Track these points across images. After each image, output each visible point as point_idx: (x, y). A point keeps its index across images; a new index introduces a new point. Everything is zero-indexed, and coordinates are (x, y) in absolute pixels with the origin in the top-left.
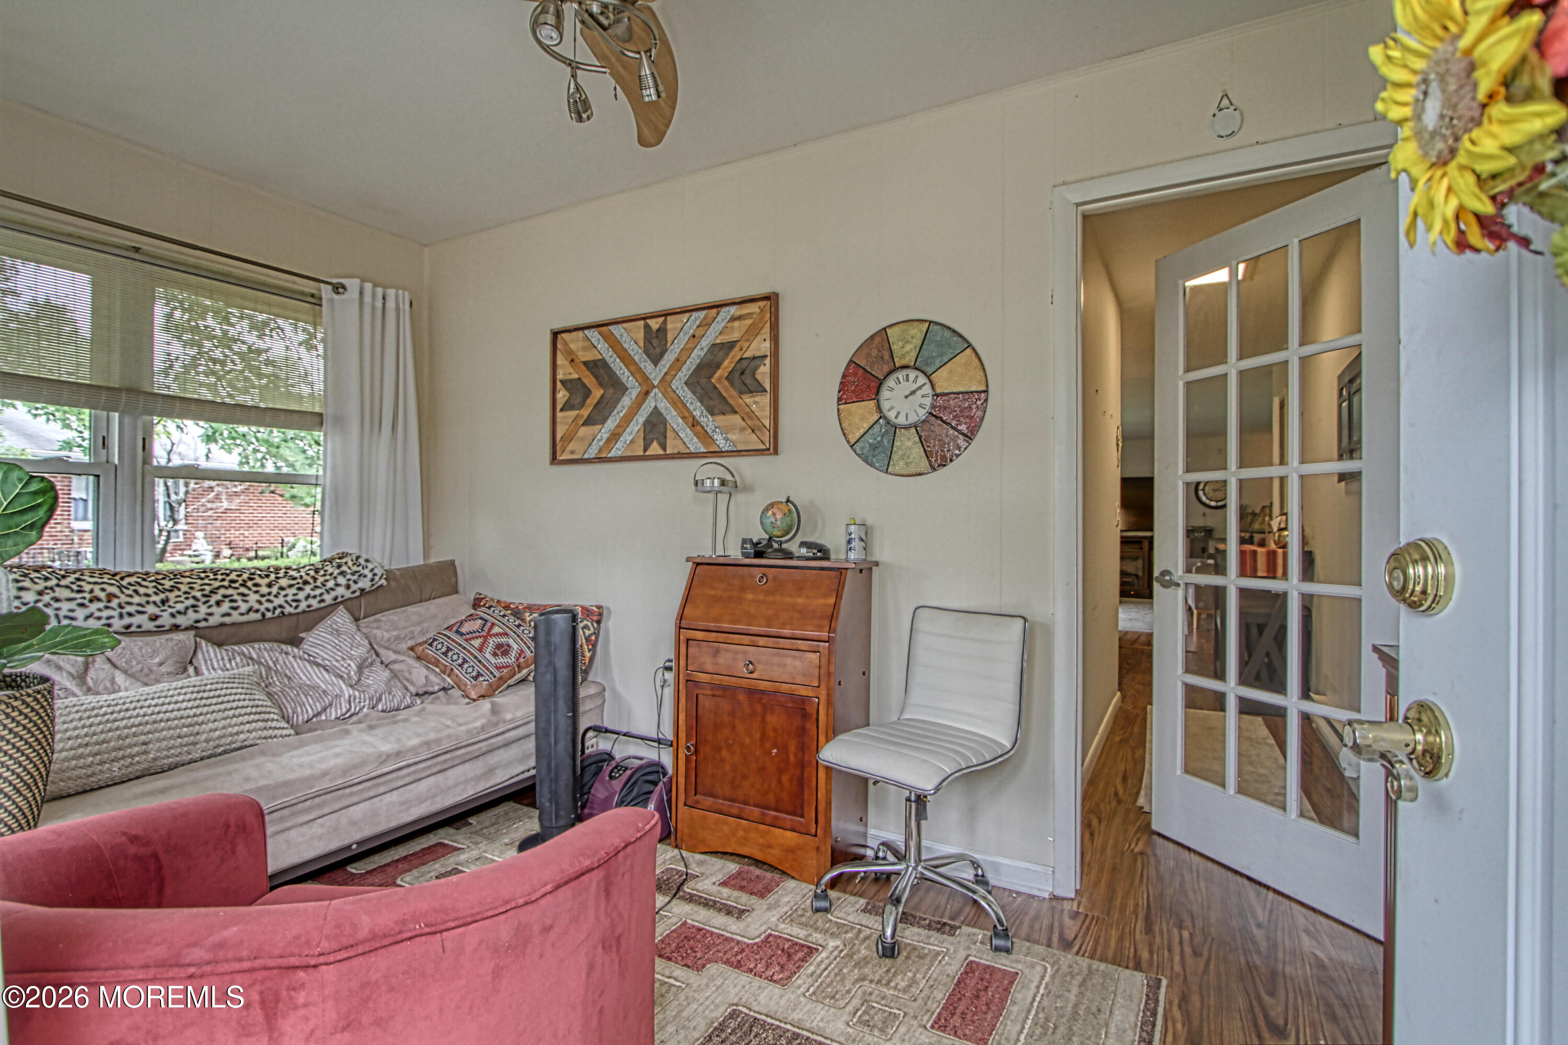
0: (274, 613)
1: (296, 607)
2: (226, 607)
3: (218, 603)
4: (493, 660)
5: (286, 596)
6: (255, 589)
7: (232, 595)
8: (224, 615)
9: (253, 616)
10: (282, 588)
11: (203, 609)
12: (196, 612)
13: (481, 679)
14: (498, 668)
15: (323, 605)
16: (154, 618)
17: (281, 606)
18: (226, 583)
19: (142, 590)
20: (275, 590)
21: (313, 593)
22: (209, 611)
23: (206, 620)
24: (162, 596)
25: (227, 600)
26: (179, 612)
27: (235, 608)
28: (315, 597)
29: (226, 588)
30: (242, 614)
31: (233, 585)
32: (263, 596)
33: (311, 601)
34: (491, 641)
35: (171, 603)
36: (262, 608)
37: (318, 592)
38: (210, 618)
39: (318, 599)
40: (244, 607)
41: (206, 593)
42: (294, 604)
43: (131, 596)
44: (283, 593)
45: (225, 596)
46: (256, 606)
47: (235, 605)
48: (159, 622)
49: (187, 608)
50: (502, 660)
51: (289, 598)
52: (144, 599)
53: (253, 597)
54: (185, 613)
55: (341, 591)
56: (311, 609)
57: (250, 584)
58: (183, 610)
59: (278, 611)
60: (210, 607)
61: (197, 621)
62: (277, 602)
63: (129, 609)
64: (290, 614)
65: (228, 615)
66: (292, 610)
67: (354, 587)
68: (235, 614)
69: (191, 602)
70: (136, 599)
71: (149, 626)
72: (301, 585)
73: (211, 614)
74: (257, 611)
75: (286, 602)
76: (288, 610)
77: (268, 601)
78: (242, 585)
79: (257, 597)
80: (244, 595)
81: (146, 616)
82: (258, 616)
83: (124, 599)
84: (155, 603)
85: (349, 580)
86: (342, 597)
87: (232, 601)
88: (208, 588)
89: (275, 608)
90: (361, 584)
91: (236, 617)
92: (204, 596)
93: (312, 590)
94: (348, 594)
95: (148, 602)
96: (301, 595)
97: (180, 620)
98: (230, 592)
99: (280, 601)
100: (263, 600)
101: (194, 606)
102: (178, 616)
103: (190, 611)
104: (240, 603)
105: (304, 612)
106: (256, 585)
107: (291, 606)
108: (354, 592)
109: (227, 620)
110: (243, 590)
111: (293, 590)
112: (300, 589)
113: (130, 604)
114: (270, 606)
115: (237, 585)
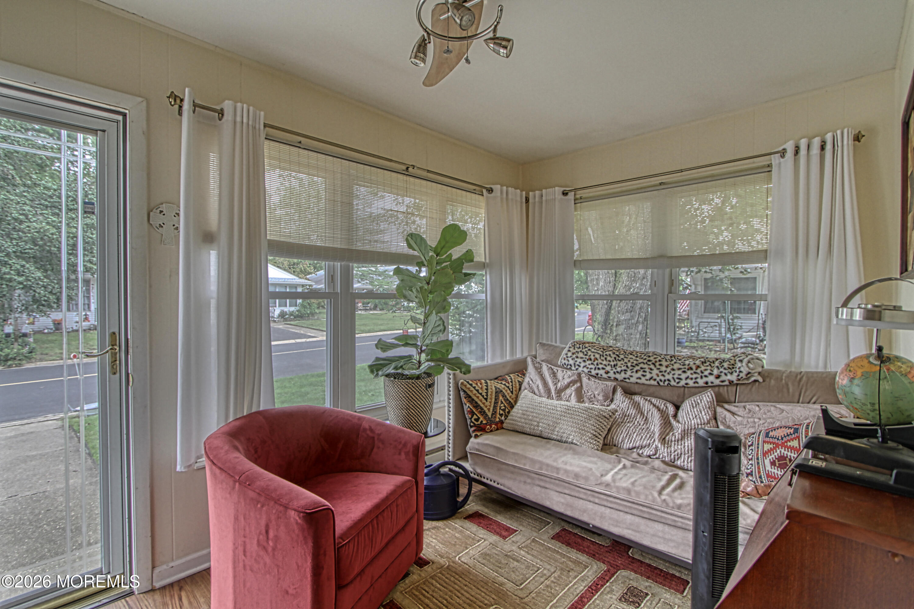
0: (664, 383)
1: (678, 383)
2: (639, 374)
3: (637, 372)
4: (768, 467)
5: (674, 374)
6: (658, 367)
7: (645, 368)
8: (637, 378)
9: (652, 382)
10: (673, 370)
11: (629, 373)
12: (625, 373)
13: (750, 478)
14: (768, 476)
15: (696, 385)
16: (607, 373)
17: (669, 380)
18: (645, 361)
19: (609, 358)
20: (669, 370)
21: (691, 376)
22: (631, 374)
23: (629, 379)
24: (615, 363)
25: (642, 370)
26: (618, 372)
27: (644, 376)
28: (692, 379)
29: (644, 363)
30: (647, 380)
31: (649, 363)
32: (661, 372)
33: (689, 381)
34: (778, 451)
35: (617, 367)
36: (658, 379)
37: (694, 376)
38: (631, 378)
39: (694, 380)
40: (648, 376)
41: (634, 364)
42: (677, 381)
43: (603, 360)
44: (673, 372)
45: (641, 368)
46: (655, 377)
47: (644, 374)
48: (609, 375)
49: (622, 371)
50: (776, 471)
51: (675, 376)
52: (608, 363)
53: (655, 371)
54: (620, 373)
55: (711, 379)
56: (688, 386)
57: (657, 364)
58: (619, 371)
59: (666, 383)
60: (632, 372)
61: (625, 379)
62: (667, 377)
63: (600, 366)
64: (674, 386)
65: (640, 378)
66: (675, 384)
67: (723, 377)
68: (643, 378)
69: (625, 368)
70: (604, 362)
71: (605, 376)
72: (686, 370)
73: (631, 376)
74: (655, 380)
75: (673, 378)
76: (673, 383)
77: (663, 375)
78: (653, 364)
79: (657, 372)
80: (651, 369)
81: (604, 371)
82: (655, 383)
83: (600, 361)
84: (611, 365)
85: (721, 372)
86: (712, 383)
87: (644, 371)
88: (635, 362)
89: (665, 381)
90: (729, 377)
91: (643, 380)
92: (632, 366)
93: (692, 374)
94: (717, 382)
95: (609, 365)
96: (683, 376)
97: (618, 376)
98: (646, 366)
99: (670, 377)
100: (660, 374)
101: (625, 370)
102: (617, 374)
103: (623, 373)
104: (648, 374)
105: (683, 386)
106: (661, 365)
107: (675, 381)
108: (722, 382)
109: (639, 381)
110: (652, 367)
111: (680, 372)
112: (684, 372)
113: (601, 364)
114: (663, 378)
115: (650, 363)
